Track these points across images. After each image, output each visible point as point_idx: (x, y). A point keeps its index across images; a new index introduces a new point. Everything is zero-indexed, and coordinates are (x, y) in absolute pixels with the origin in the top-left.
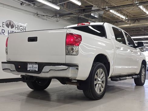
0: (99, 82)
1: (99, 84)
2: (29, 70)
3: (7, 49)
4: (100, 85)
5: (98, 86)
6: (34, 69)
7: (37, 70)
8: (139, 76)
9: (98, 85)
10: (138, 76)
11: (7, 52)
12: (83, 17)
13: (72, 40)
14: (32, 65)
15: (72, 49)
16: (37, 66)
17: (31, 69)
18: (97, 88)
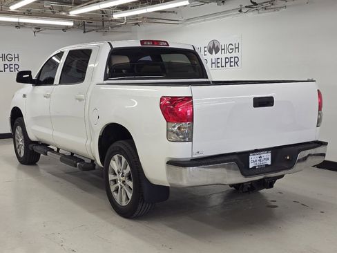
6: (263, 163)
7: (269, 162)
14: (258, 156)
16: (269, 155)
17: (258, 163)
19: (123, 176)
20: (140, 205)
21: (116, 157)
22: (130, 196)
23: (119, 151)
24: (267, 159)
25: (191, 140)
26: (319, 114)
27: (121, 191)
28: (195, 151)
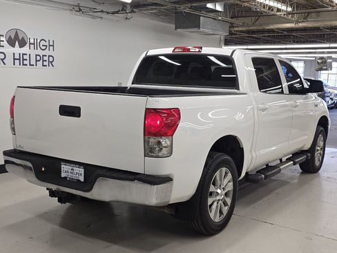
0: (218, 198)
1: (219, 200)
2: (65, 178)
3: (13, 123)
4: (220, 202)
5: (217, 206)
6: (75, 177)
7: (82, 179)
8: (309, 154)
9: (215, 203)
10: (307, 157)
11: (13, 129)
12: (187, 10)
13: (158, 122)
14: (70, 167)
15: (159, 143)
16: (82, 171)
17: (70, 175)
18: (213, 211)
24: (79, 174)
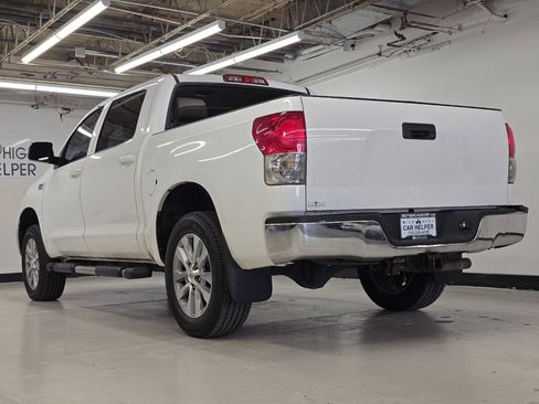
2: (409, 238)
6: (423, 232)
7: (433, 232)
14: (415, 219)
16: (433, 220)
17: (415, 232)
19: (195, 268)
20: (224, 311)
21: (185, 240)
22: (207, 297)
23: (190, 228)
24: (429, 226)
25: (303, 182)
26: (510, 163)
27: (193, 294)
28: (311, 201)
